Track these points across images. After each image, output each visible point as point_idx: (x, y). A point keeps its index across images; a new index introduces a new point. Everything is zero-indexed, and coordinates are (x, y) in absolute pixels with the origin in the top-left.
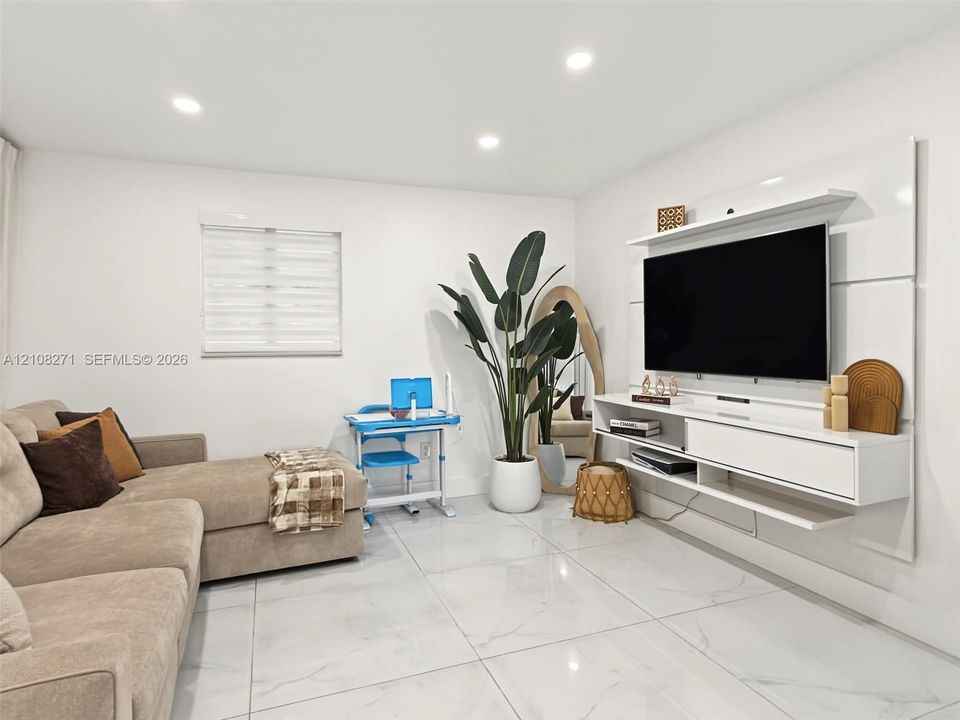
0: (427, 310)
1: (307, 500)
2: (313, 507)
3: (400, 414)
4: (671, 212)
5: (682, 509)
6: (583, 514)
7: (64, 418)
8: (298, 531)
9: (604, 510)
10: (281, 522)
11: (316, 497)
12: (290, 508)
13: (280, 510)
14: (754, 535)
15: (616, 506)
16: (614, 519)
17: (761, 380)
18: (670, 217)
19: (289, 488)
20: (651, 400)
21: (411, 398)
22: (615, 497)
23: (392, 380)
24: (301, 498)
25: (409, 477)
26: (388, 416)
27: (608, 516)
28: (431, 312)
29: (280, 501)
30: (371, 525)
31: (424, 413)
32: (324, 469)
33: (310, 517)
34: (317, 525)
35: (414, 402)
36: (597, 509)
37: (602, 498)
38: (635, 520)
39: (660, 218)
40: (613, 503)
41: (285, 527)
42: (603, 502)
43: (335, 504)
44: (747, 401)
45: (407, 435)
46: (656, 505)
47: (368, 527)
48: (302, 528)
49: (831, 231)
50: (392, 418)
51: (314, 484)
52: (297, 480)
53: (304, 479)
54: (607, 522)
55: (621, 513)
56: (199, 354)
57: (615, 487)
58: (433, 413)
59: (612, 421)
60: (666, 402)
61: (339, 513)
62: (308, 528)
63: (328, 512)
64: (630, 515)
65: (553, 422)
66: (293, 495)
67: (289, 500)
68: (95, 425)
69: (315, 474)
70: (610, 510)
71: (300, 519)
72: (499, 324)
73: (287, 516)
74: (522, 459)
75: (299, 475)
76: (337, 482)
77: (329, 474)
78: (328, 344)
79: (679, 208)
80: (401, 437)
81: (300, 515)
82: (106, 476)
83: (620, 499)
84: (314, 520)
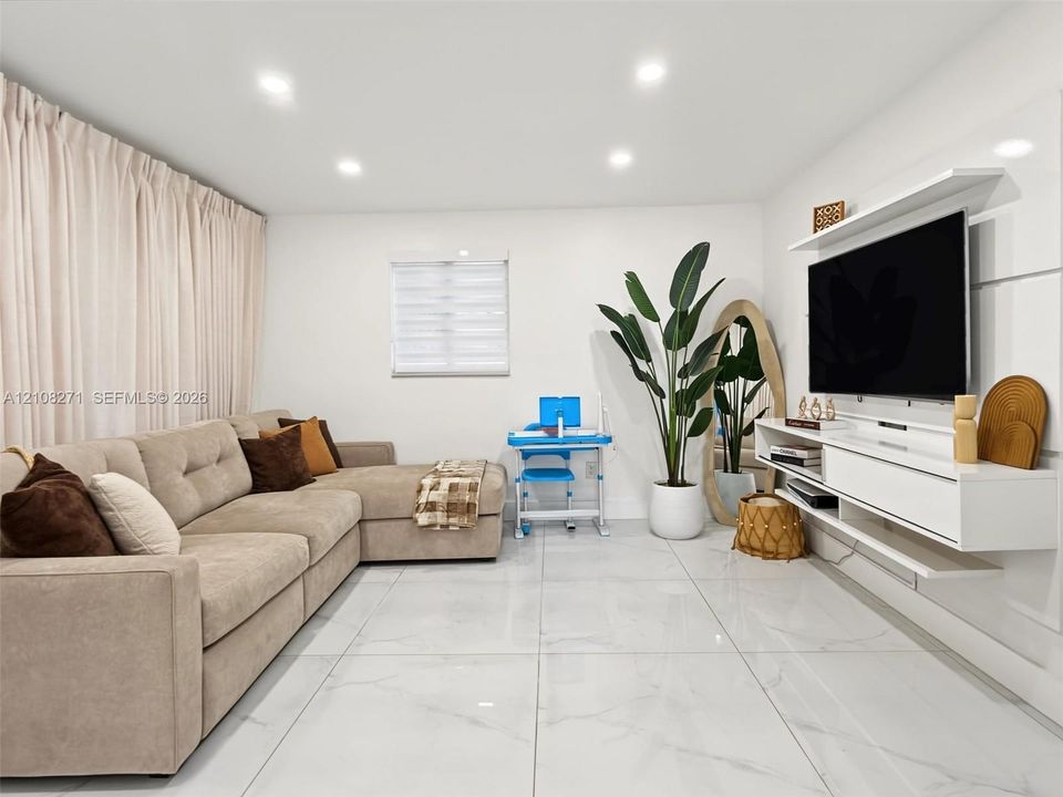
0: (592, 331)
1: (445, 501)
2: (451, 508)
3: (552, 430)
4: (828, 210)
5: (849, 552)
6: (742, 547)
7: (283, 423)
8: (438, 528)
9: (763, 545)
10: (423, 519)
11: (454, 499)
12: (431, 507)
13: (422, 507)
14: (913, 587)
15: (777, 542)
16: (776, 556)
17: (915, 403)
18: (825, 216)
19: (431, 490)
20: (803, 424)
21: (558, 416)
22: (776, 532)
23: (541, 399)
24: (440, 499)
25: (569, 494)
26: (541, 434)
27: (768, 552)
28: (597, 332)
29: (423, 500)
30: (525, 534)
31: (572, 432)
32: (466, 476)
33: (448, 517)
34: (454, 525)
35: (560, 420)
36: (756, 543)
37: (761, 532)
38: (802, 560)
39: (816, 217)
40: (772, 538)
41: (426, 523)
42: (761, 536)
43: (470, 507)
44: (905, 428)
45: (572, 452)
46: (828, 546)
47: (522, 536)
48: (442, 526)
49: (970, 221)
50: (546, 435)
51: (453, 488)
52: (439, 483)
53: (445, 483)
54: (764, 558)
55: (781, 550)
56: (390, 374)
57: (776, 520)
58: (581, 432)
59: (772, 447)
60: (816, 427)
61: (472, 516)
62: (447, 526)
63: (463, 514)
64: (795, 553)
65: (742, 450)
66: (434, 496)
67: (430, 500)
68: (297, 429)
69: (456, 480)
70: (770, 545)
71: (440, 518)
72: (668, 344)
73: (428, 514)
74: (684, 484)
75: (442, 480)
76: (473, 488)
77: (468, 481)
78: (498, 364)
79: (837, 205)
80: (565, 454)
81: (439, 514)
82: (299, 469)
83: (782, 535)
84: (452, 520)
